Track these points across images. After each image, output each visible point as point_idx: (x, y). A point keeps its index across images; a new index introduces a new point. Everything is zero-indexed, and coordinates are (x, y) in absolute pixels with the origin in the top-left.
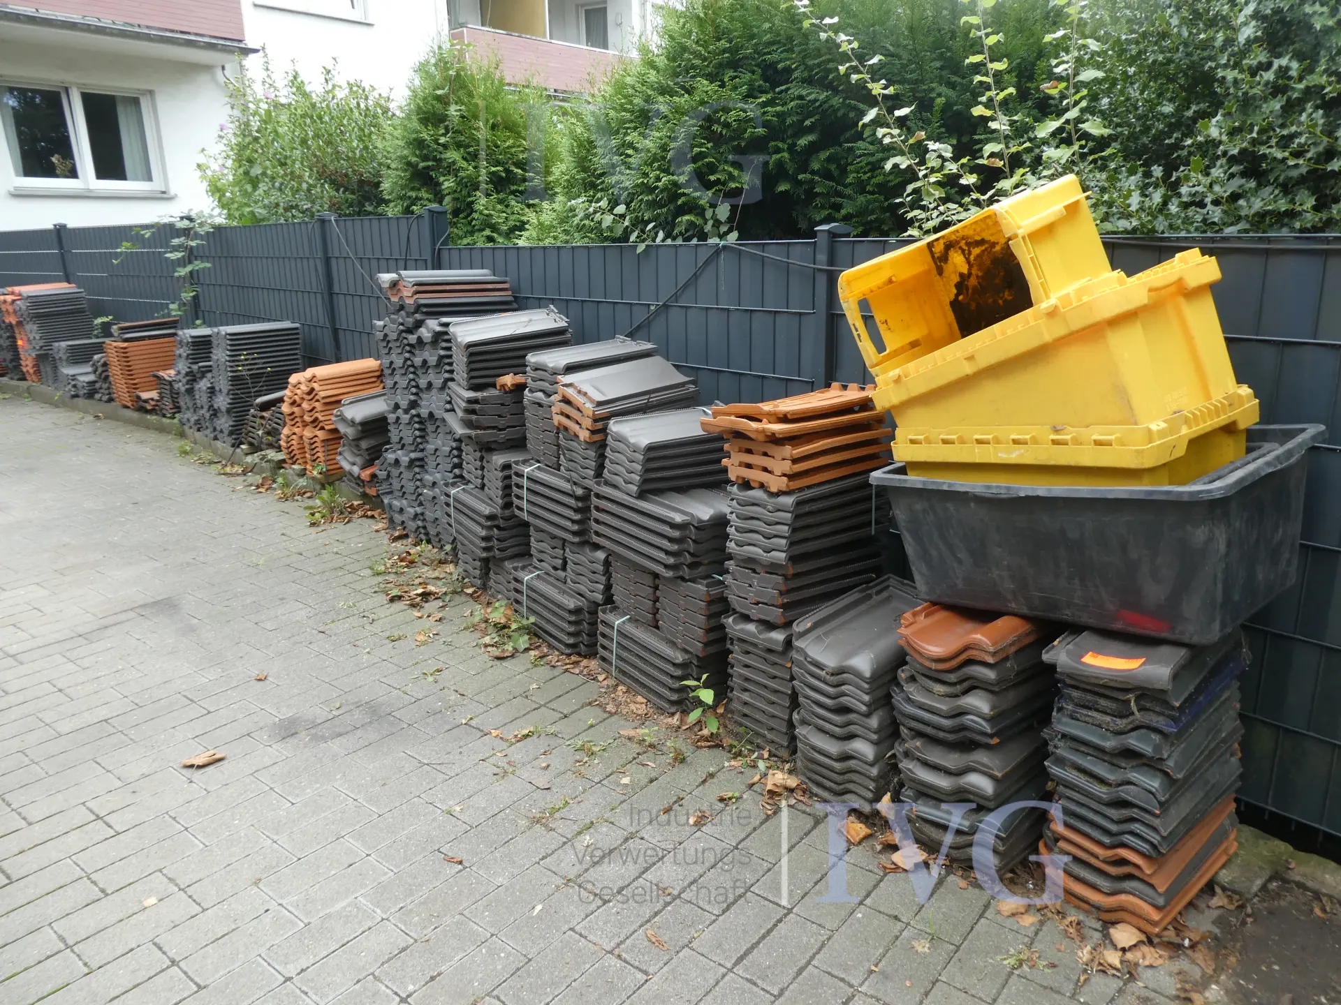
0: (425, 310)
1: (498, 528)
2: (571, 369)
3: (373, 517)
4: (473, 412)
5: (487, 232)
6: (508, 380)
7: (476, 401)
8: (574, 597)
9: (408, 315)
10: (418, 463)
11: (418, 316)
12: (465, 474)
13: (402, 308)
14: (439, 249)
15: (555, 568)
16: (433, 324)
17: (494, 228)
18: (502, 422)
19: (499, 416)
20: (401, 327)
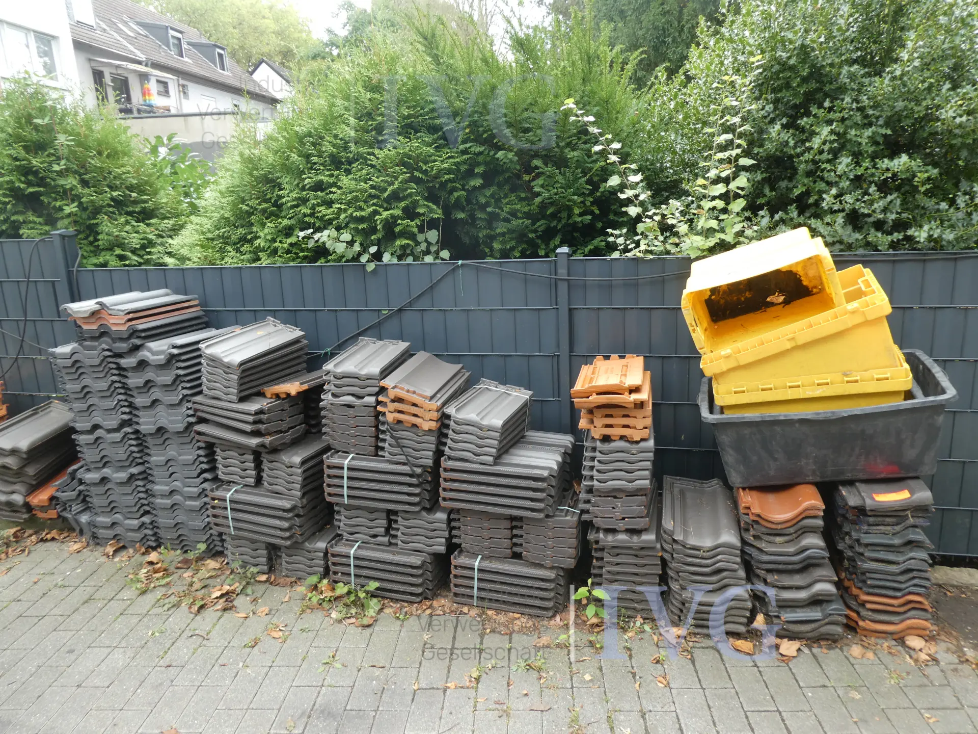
0: (143, 335)
1: (298, 516)
3: (53, 539)
4: (260, 422)
5: (118, 251)
6: (293, 387)
7: (260, 412)
8: (413, 555)
9: (114, 340)
10: (141, 477)
11: (138, 342)
12: (221, 476)
13: (103, 334)
14: (78, 271)
15: (375, 536)
16: (158, 349)
17: (122, 246)
18: (284, 426)
19: (282, 420)
20: (108, 353)
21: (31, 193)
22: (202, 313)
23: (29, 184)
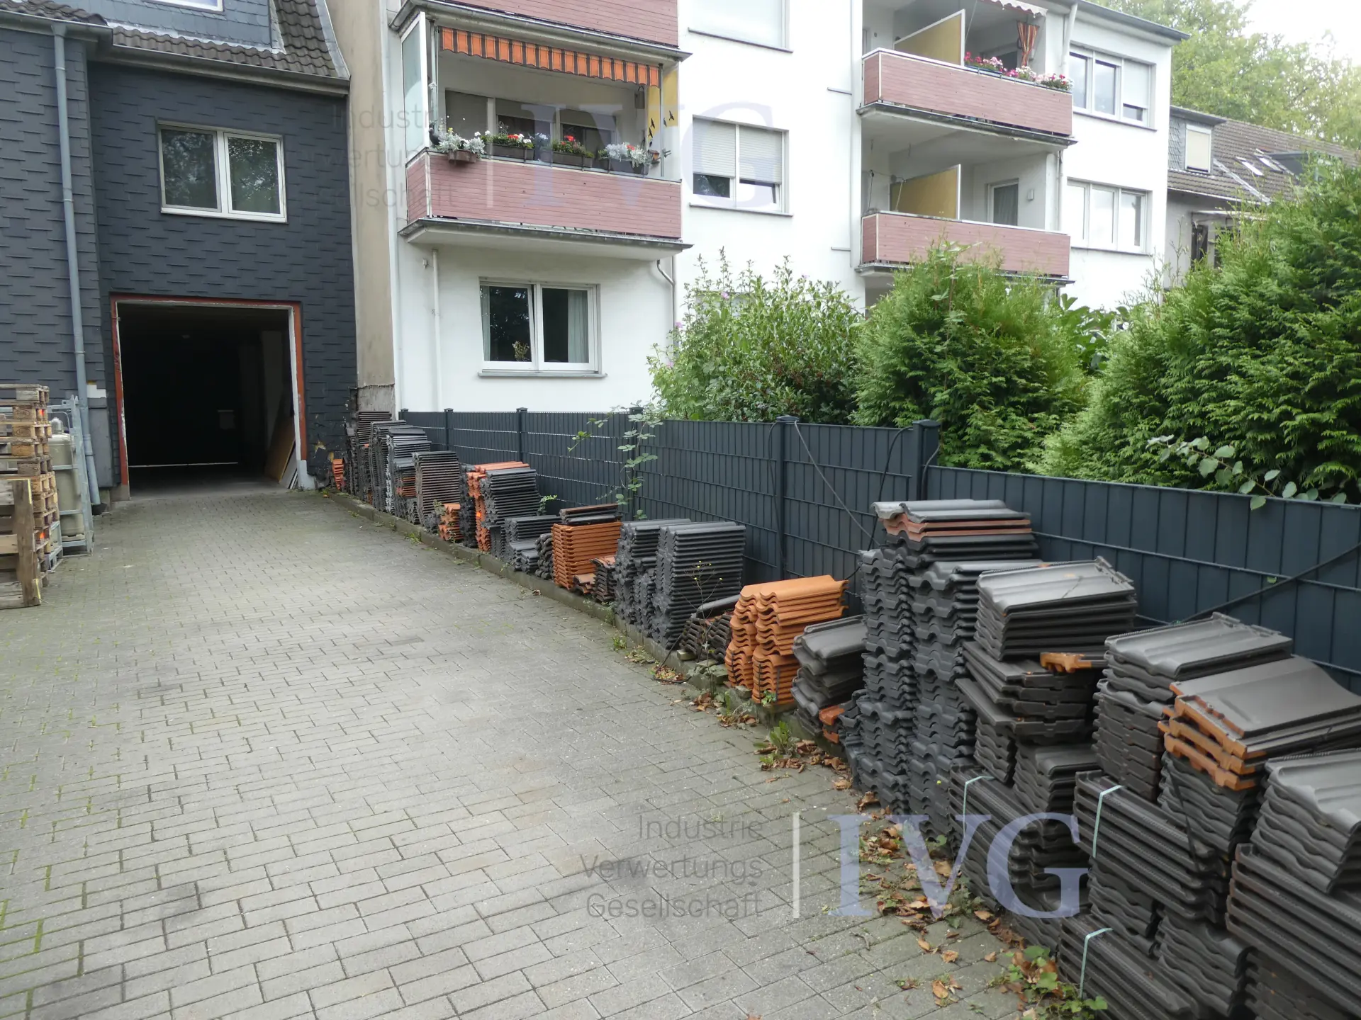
0: (935, 550)
1: (1038, 848)
2: (1189, 672)
3: (830, 766)
4: (1014, 694)
5: (983, 449)
6: (1068, 660)
7: (1017, 681)
8: (1175, 991)
9: (910, 552)
10: (905, 725)
11: (926, 557)
12: (977, 756)
13: (902, 543)
14: (928, 468)
15: (1133, 931)
16: (947, 570)
17: (991, 445)
18: (1050, 712)
19: (1048, 703)
20: (900, 566)
21: (911, 377)
22: (1032, 538)
23: (913, 367)
